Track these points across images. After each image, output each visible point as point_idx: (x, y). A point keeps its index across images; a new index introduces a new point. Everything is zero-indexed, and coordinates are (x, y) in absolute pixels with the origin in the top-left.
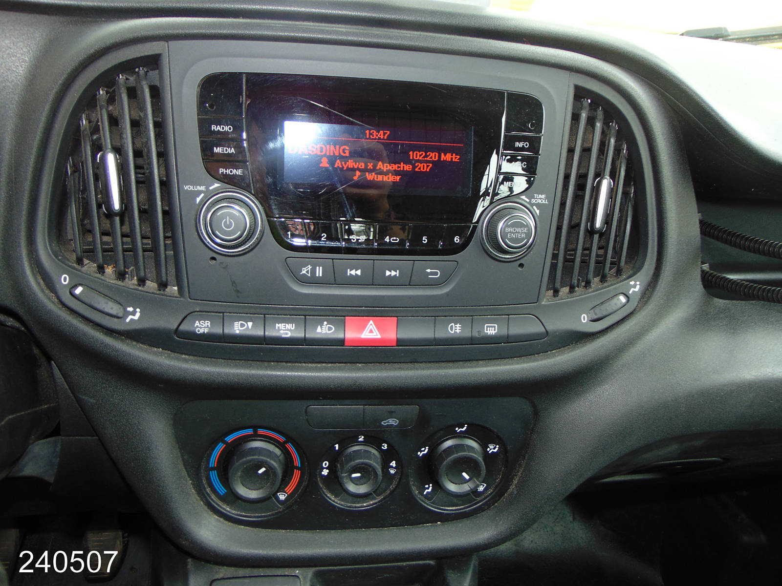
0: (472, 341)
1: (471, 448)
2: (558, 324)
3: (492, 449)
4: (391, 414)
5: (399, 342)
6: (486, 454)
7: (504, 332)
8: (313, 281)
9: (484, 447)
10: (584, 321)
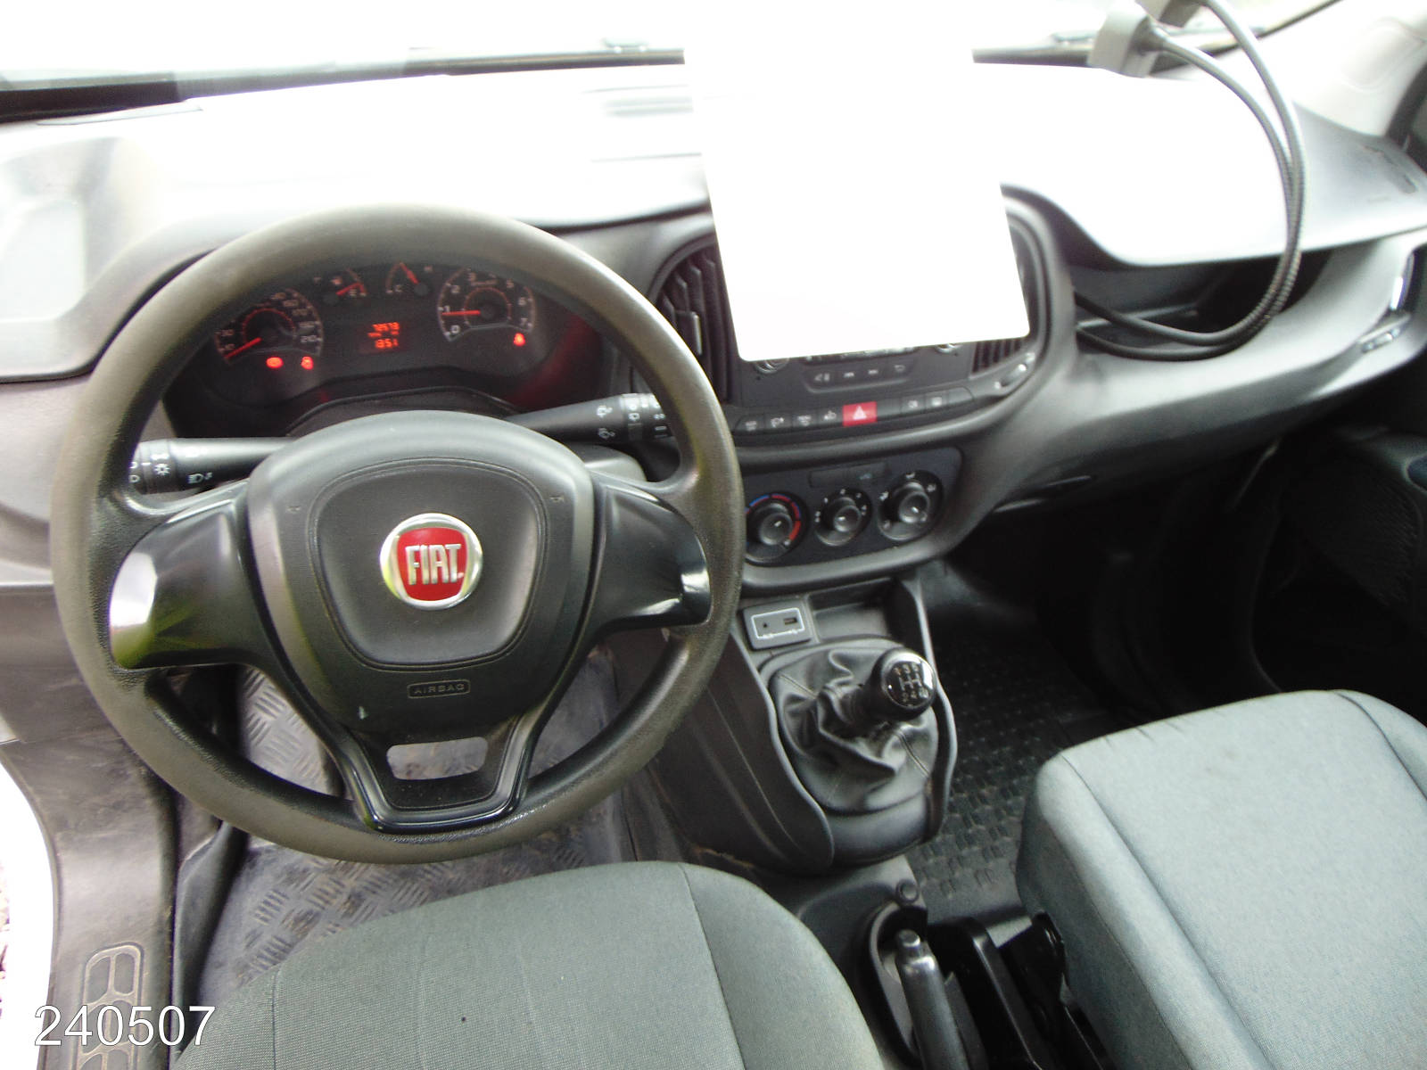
0: (925, 412)
1: (915, 489)
2: (980, 392)
3: (931, 488)
4: (867, 471)
5: (878, 419)
6: (927, 493)
7: (945, 403)
8: (823, 384)
9: (925, 486)
10: (997, 388)
